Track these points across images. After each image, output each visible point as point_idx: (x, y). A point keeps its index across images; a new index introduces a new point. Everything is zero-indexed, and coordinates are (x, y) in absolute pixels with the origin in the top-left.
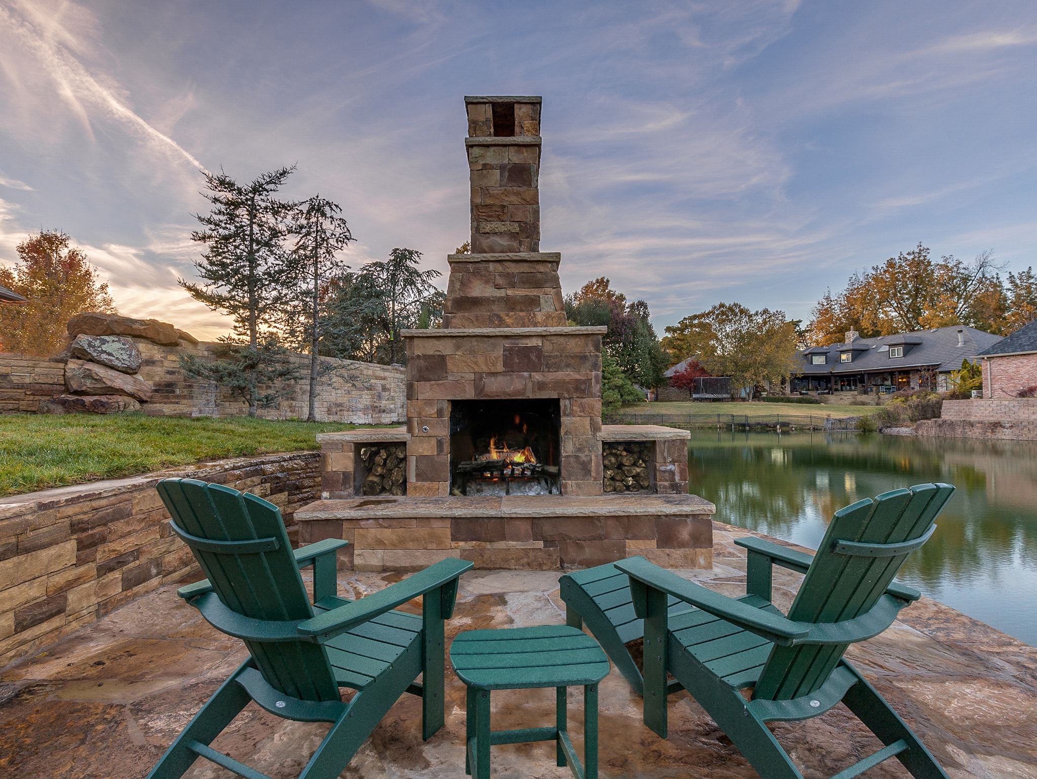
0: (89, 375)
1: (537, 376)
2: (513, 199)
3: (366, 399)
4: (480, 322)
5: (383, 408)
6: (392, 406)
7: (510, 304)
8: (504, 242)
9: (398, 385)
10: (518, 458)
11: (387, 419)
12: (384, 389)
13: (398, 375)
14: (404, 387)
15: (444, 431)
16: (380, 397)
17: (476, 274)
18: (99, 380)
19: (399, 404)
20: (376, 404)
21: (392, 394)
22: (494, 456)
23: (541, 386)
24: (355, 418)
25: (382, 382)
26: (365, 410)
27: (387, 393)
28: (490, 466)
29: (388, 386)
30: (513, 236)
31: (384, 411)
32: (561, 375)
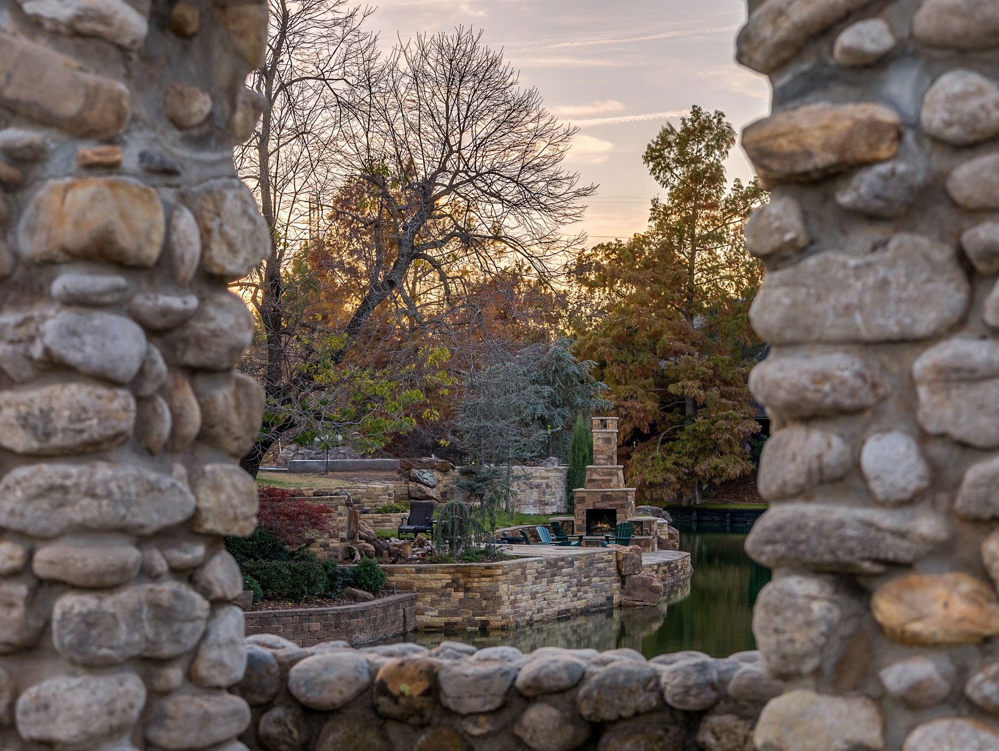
0: (420, 490)
1: (610, 503)
2: (606, 448)
3: (535, 495)
4: (595, 487)
5: (546, 502)
6: (553, 500)
7: (604, 481)
8: (602, 462)
9: (557, 482)
10: (605, 526)
11: (549, 510)
12: (548, 486)
13: (558, 474)
14: (562, 483)
15: (585, 518)
16: (544, 493)
17: (594, 472)
18: (425, 493)
19: (558, 498)
20: (542, 499)
21: (553, 490)
22: (599, 525)
23: (611, 505)
24: (528, 509)
25: (546, 481)
26: (534, 504)
27: (549, 490)
28: (598, 528)
29: (550, 484)
30: (606, 459)
31: (547, 504)
32: (617, 502)
